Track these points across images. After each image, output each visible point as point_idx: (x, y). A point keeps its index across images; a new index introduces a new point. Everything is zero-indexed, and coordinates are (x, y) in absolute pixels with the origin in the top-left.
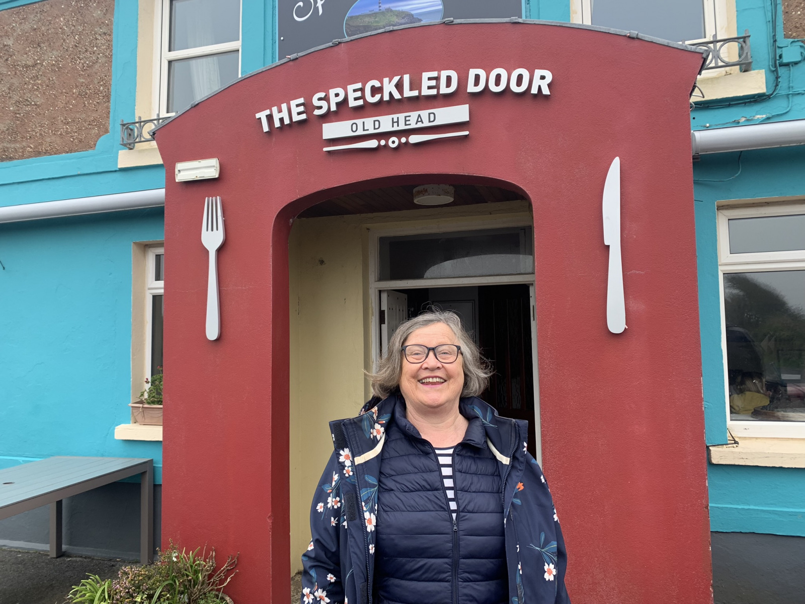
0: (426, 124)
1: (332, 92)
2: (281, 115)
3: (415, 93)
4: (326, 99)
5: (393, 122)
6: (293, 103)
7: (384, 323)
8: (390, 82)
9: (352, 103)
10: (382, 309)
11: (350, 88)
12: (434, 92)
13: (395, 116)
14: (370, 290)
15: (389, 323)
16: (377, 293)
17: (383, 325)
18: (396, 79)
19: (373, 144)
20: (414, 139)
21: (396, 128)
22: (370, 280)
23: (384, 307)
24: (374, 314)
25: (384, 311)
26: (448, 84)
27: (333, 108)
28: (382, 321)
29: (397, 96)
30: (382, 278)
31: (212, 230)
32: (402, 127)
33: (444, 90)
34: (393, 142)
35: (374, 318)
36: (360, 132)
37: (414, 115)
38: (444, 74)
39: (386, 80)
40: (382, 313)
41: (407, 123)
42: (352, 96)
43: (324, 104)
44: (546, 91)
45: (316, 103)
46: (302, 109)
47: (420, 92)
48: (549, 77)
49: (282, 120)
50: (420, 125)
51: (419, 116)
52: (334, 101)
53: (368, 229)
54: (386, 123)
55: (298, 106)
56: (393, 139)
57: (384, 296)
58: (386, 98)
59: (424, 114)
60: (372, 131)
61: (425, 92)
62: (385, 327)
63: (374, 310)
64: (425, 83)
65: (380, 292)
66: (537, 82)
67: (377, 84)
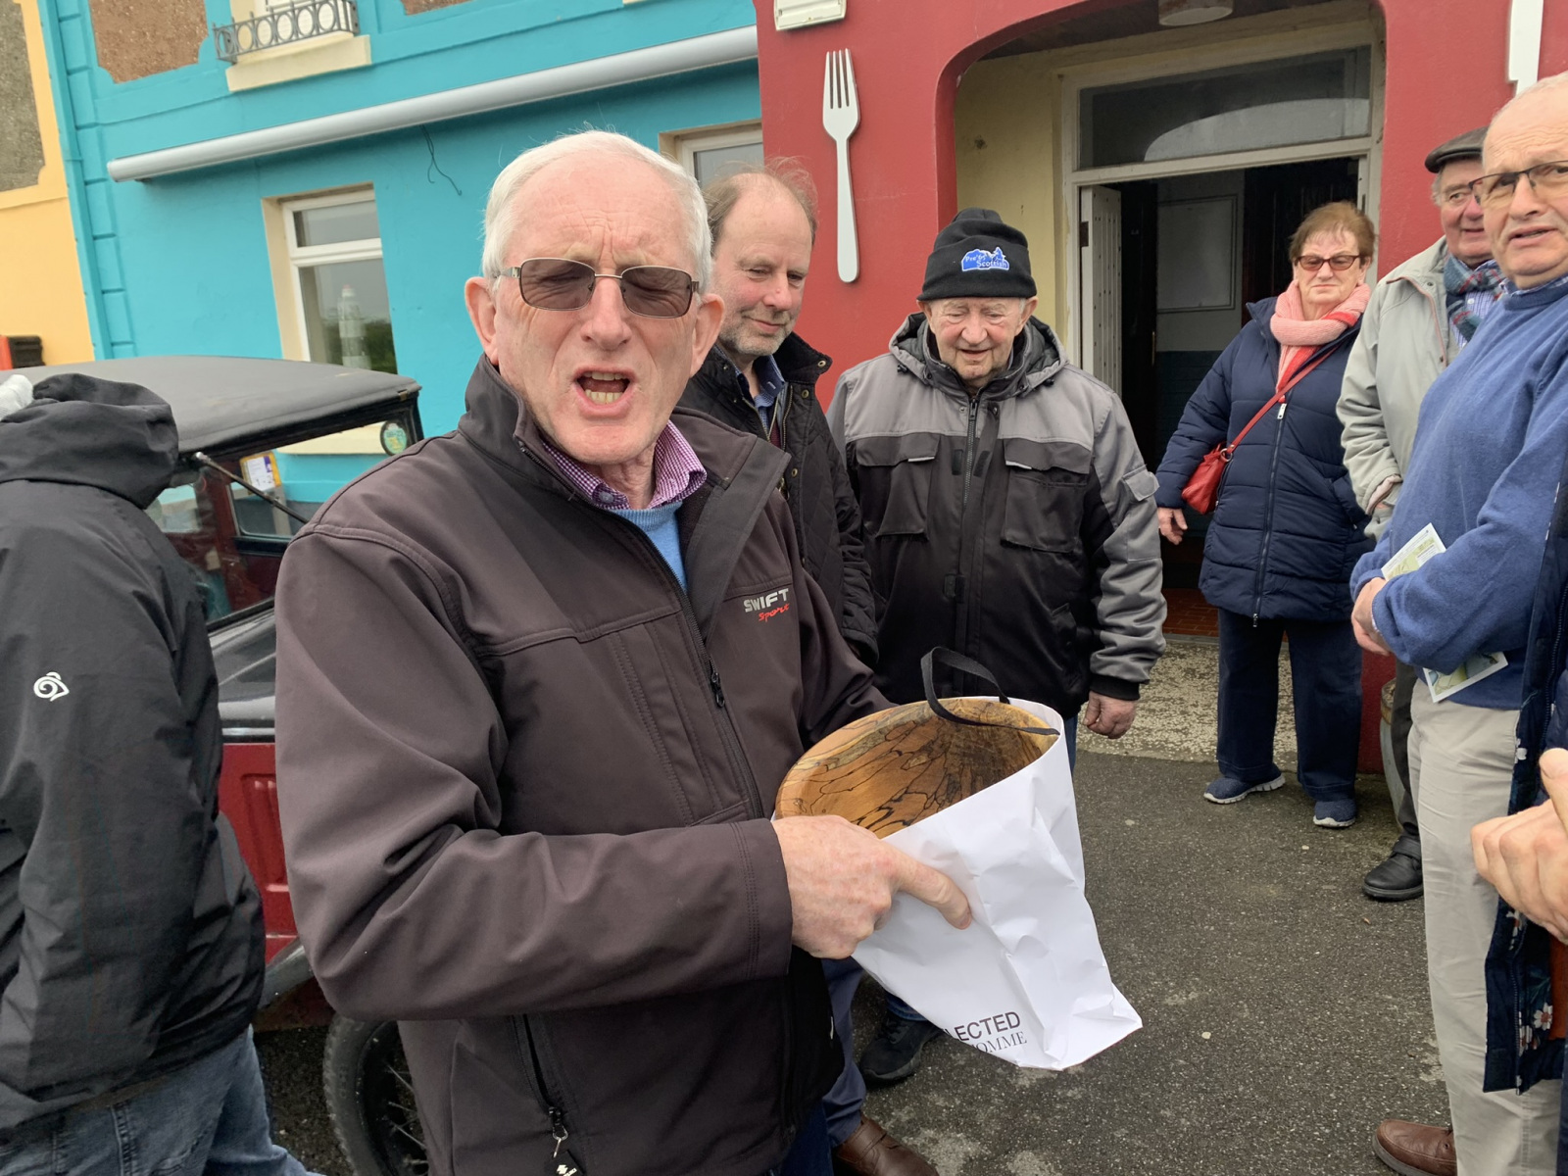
7: (1087, 245)
10: (1084, 220)
14: (1064, 186)
15: (1095, 245)
16: (1076, 192)
17: (1084, 249)
22: (1063, 170)
23: (1087, 217)
24: (1071, 228)
25: (1087, 223)
28: (1083, 241)
30: (1083, 166)
31: (840, 106)
35: (1070, 237)
40: (1083, 228)
53: (1061, 76)
57: (1087, 197)
62: (1088, 251)
63: (1070, 222)
65: (1081, 189)
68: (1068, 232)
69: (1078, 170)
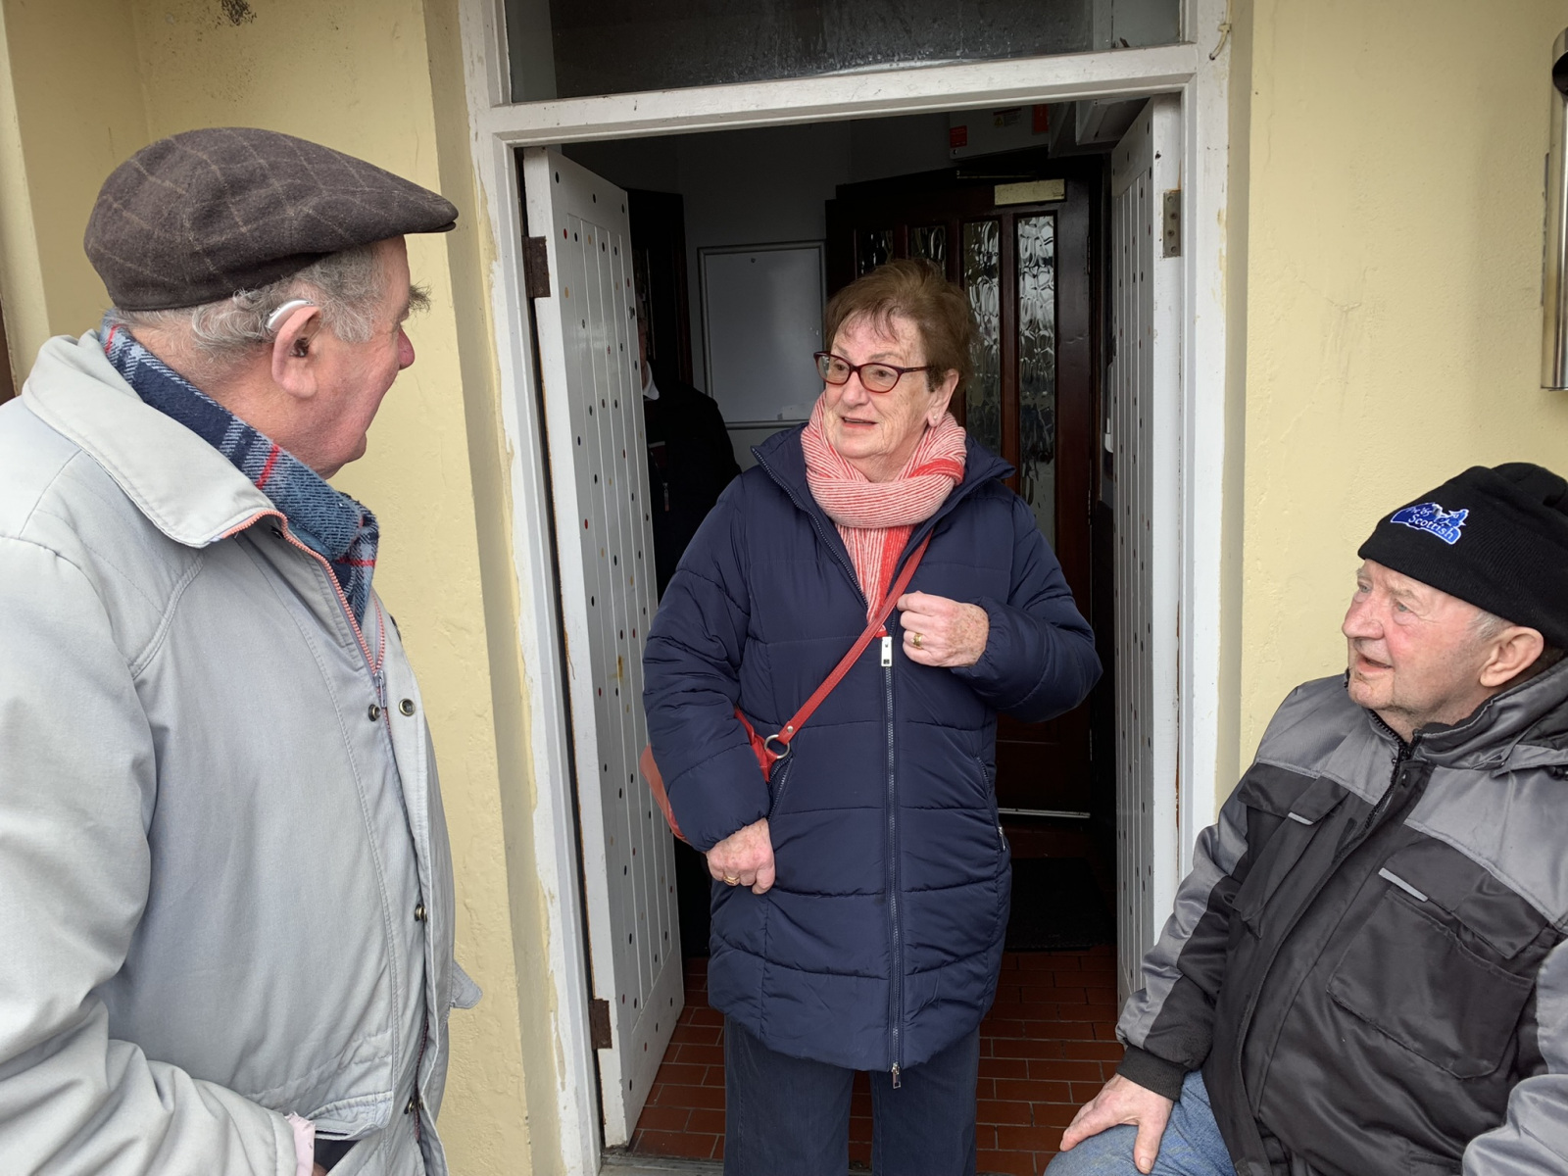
7: (547, 293)
10: (534, 233)
14: (473, 145)
15: (565, 293)
16: (507, 161)
17: (539, 302)
22: (467, 100)
23: (543, 225)
24: (500, 250)
25: (542, 240)
28: (535, 283)
30: (523, 90)
35: (498, 269)
40: (532, 252)
57: (539, 175)
62: (549, 308)
63: (498, 236)
65: (520, 153)
68: (493, 256)
69: (505, 103)
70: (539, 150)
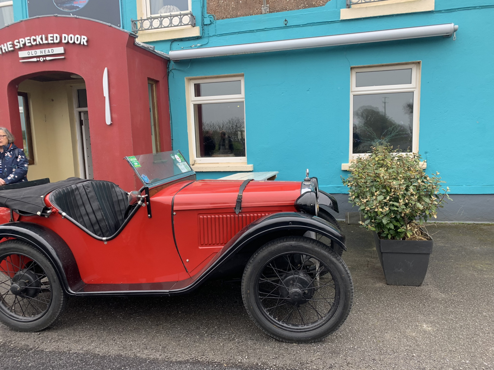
0: (51, 53)
1: (21, 40)
2: (4, 48)
3: (47, 42)
4: (19, 42)
5: (41, 52)
6: (8, 43)
8: (38, 37)
9: (27, 45)
11: (26, 38)
12: (52, 42)
13: (41, 50)
18: (40, 36)
19: (35, 60)
20: (48, 58)
21: (42, 54)
23: (83, 118)
25: (83, 120)
26: (57, 39)
27: (22, 46)
29: (41, 43)
32: (44, 54)
33: (55, 41)
34: (42, 59)
36: (31, 55)
37: (47, 50)
38: (55, 35)
39: (37, 36)
41: (45, 52)
42: (27, 42)
43: (18, 44)
44: (85, 44)
45: (16, 44)
46: (11, 46)
47: (48, 42)
48: (86, 38)
49: (5, 50)
50: (49, 54)
51: (49, 50)
52: (21, 43)
54: (39, 52)
55: (10, 44)
56: (41, 58)
58: (38, 43)
59: (50, 49)
60: (34, 55)
61: (50, 42)
64: (50, 38)
66: (82, 40)
67: (35, 38)
68: (76, 122)
69: (78, 108)
70: (82, 112)
